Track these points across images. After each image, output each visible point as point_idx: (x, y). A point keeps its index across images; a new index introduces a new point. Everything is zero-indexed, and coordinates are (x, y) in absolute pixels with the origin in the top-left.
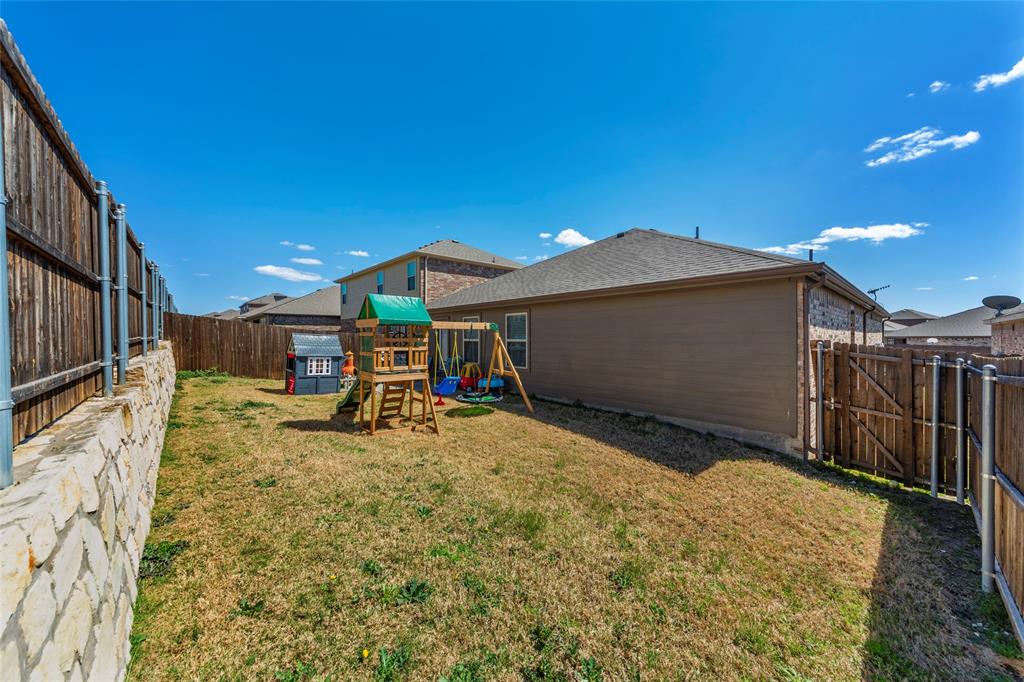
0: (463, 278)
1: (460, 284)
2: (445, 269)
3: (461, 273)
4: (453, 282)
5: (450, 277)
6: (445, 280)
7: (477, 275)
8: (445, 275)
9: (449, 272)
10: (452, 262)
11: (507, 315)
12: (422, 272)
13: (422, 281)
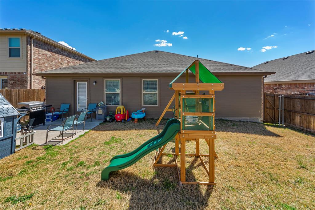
0: (57, 56)
1: (55, 59)
2: (46, 48)
3: (56, 52)
4: (51, 57)
5: (49, 54)
6: (46, 55)
7: (65, 55)
8: (46, 52)
9: (48, 50)
10: (51, 45)
11: (143, 80)
12: (29, 46)
13: (29, 52)
